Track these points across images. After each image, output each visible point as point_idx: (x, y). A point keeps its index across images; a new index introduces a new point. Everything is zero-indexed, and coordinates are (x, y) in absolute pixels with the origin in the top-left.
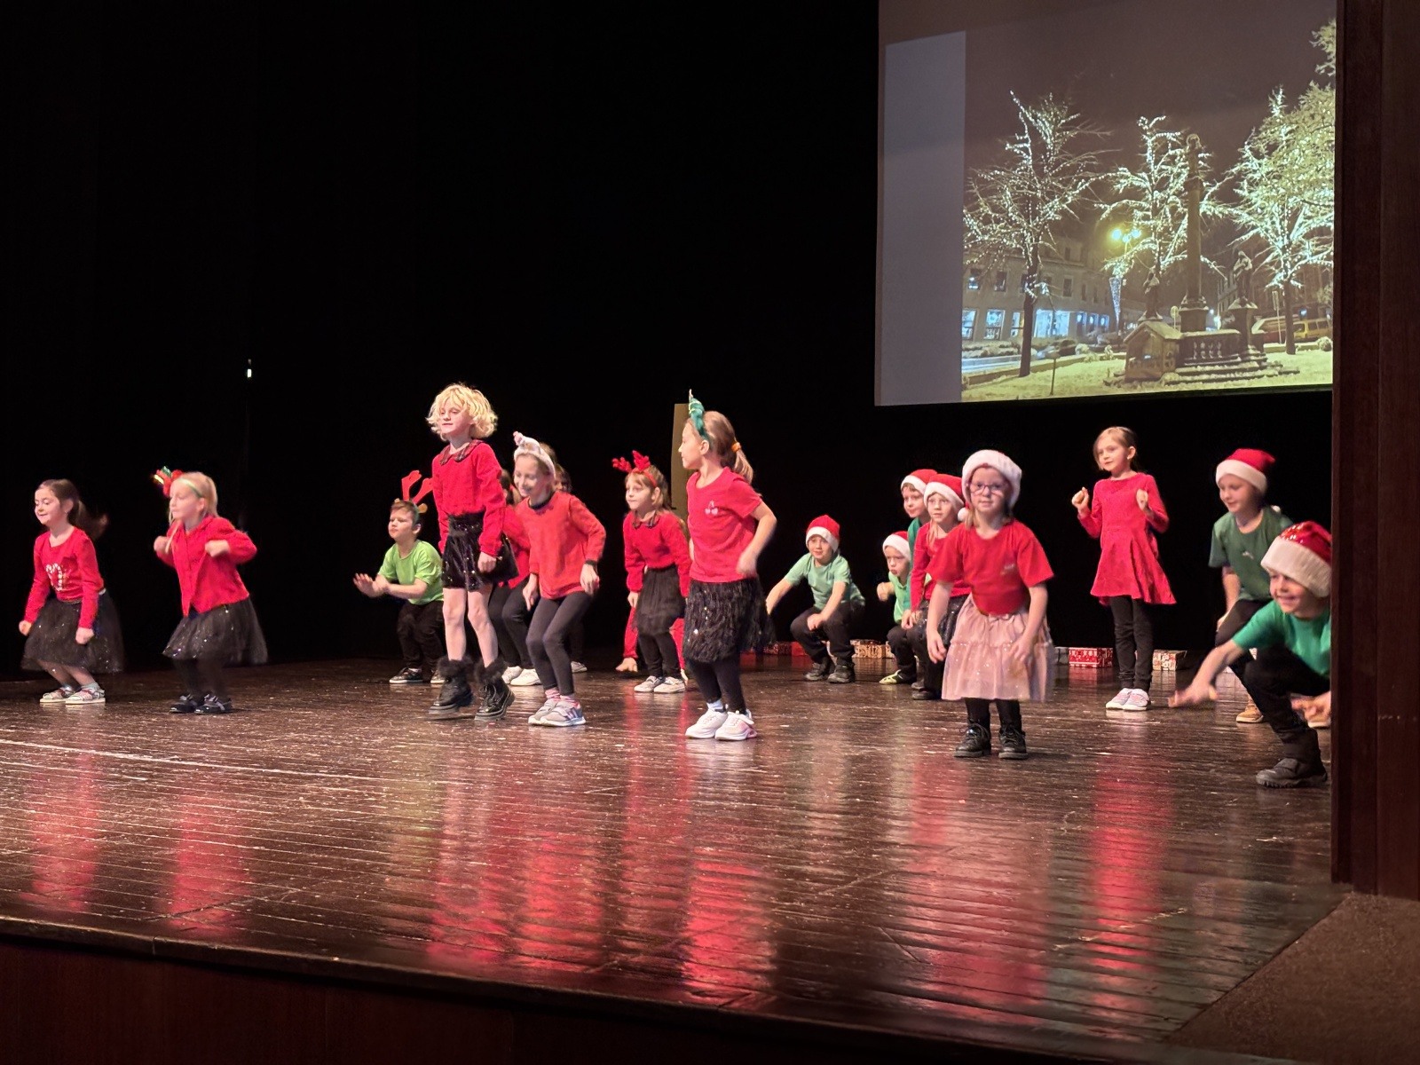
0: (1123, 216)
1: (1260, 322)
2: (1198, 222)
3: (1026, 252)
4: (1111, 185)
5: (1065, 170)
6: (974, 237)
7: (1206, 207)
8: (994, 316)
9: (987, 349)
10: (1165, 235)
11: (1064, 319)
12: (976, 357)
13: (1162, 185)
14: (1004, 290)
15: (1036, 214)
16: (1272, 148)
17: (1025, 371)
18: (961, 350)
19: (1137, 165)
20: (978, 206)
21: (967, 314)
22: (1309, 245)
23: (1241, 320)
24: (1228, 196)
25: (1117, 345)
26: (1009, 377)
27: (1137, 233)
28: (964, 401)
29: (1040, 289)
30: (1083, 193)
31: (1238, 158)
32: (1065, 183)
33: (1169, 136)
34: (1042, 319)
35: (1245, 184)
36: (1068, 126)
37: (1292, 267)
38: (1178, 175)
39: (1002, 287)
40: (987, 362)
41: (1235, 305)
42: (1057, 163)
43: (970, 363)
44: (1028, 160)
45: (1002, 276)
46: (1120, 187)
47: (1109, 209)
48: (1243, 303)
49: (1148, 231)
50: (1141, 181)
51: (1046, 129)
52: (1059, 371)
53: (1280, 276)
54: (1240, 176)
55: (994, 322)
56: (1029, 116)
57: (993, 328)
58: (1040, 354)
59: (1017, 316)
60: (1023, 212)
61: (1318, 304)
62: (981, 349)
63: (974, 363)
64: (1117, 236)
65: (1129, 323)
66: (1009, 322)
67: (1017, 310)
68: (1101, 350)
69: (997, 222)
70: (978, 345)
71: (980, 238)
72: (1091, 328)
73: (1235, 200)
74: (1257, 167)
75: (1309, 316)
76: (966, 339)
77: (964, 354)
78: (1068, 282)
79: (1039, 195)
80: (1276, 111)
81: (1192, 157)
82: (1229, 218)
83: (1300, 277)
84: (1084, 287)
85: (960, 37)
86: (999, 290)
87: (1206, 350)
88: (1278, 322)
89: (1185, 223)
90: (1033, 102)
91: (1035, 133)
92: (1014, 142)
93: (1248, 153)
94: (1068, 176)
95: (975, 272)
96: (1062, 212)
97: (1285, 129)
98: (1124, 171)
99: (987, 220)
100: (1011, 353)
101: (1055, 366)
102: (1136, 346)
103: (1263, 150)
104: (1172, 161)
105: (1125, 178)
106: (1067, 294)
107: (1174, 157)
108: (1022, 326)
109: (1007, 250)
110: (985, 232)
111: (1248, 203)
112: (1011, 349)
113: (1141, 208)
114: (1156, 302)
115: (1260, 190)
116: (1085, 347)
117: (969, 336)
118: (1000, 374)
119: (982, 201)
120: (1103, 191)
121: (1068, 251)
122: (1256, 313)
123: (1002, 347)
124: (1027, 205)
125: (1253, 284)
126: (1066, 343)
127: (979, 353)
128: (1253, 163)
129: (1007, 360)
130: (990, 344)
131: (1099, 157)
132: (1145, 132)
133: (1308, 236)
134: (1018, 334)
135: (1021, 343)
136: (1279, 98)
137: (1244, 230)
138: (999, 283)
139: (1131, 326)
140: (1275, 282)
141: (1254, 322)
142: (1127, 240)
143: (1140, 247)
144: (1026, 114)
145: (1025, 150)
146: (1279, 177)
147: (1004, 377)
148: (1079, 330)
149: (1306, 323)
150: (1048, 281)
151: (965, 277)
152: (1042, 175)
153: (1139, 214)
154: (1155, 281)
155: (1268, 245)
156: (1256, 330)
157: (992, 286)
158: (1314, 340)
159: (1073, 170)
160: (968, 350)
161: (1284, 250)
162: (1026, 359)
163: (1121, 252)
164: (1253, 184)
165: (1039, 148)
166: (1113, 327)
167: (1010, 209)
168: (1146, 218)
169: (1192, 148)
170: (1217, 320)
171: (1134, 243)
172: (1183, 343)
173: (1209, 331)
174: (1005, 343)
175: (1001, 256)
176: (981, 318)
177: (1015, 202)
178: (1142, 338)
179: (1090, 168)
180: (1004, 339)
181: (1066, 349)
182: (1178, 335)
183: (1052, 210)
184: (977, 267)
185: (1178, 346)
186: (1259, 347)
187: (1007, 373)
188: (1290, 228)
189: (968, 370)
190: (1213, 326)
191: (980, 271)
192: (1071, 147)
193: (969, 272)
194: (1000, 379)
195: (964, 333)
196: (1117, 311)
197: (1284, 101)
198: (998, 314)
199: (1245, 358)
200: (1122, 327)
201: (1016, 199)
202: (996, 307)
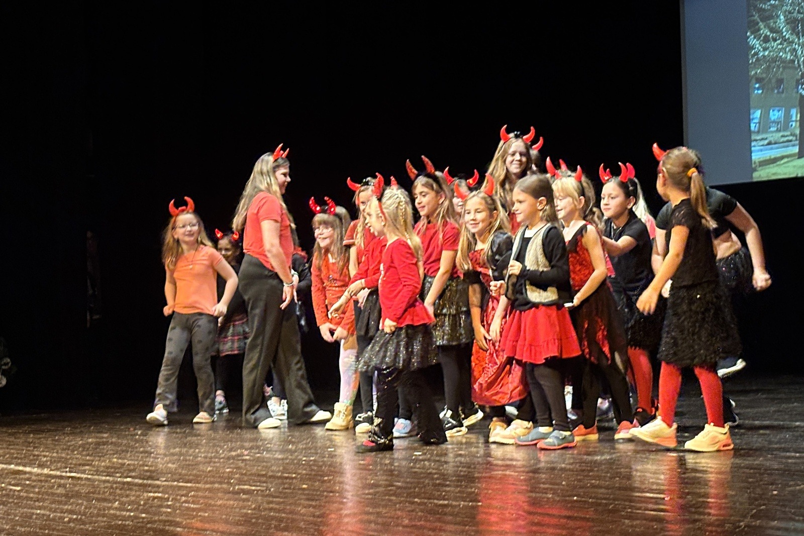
3: (798, 61)
6: (756, 54)
8: (776, 112)
9: (772, 139)
12: (763, 145)
14: (783, 92)
18: (751, 141)
20: (759, 30)
21: (754, 113)
26: (789, 159)
28: (755, 180)
39: (781, 90)
40: (772, 149)
43: (759, 151)
45: (780, 82)
55: (776, 117)
57: (774, 122)
59: (794, 112)
60: (794, 31)
62: (766, 139)
63: (761, 150)
66: (788, 116)
67: (794, 107)
69: (775, 40)
70: (764, 136)
71: (761, 54)
76: (754, 132)
77: (753, 144)
86: (778, 92)
95: (758, 80)
99: (766, 40)
100: (791, 141)
108: (798, 118)
109: (783, 61)
110: (765, 49)
112: (791, 138)
117: (756, 129)
118: (782, 158)
119: (761, 25)
123: (783, 136)
124: (797, 26)
127: (766, 142)
129: (788, 146)
130: (774, 134)
134: (795, 125)
135: (798, 132)
138: (778, 87)
147: (786, 160)
151: (750, 85)
157: (773, 90)
160: (756, 140)
167: (784, 29)
174: (786, 133)
175: (778, 67)
176: (765, 116)
177: (788, 24)
180: (784, 130)
184: (760, 76)
187: (787, 156)
189: (756, 157)
191: (763, 79)
193: (754, 81)
194: (782, 162)
195: (753, 127)
198: (779, 111)
201: (788, 21)
202: (777, 105)
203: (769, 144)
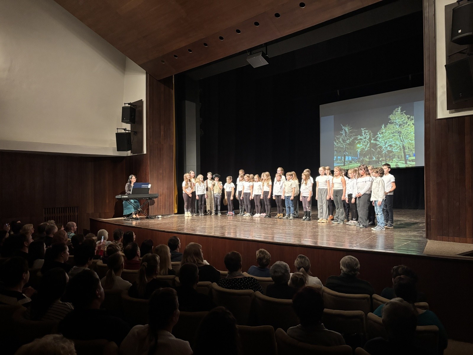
0: (359, 143)
1: (381, 158)
2: (371, 144)
3: (344, 148)
4: (357, 138)
5: (350, 136)
7: (372, 141)
10: (366, 145)
11: (350, 158)
13: (365, 138)
14: (341, 153)
15: (345, 142)
16: (382, 133)
17: (344, 165)
19: (361, 135)
20: (336, 141)
21: (335, 157)
22: (388, 147)
23: (378, 158)
24: (376, 140)
25: (359, 161)
27: (362, 145)
29: (346, 153)
30: (353, 139)
31: (377, 134)
32: (350, 138)
33: (366, 131)
34: (347, 158)
35: (378, 138)
36: (350, 129)
37: (386, 150)
38: (368, 137)
41: (377, 156)
42: (349, 135)
43: (335, 164)
44: (344, 134)
45: (340, 151)
46: (359, 138)
47: (357, 142)
48: (378, 156)
49: (363, 145)
50: (362, 137)
51: (347, 130)
52: (350, 165)
53: (384, 152)
54: (377, 137)
56: (344, 128)
57: (339, 159)
58: (347, 163)
59: (343, 157)
60: (343, 142)
61: (390, 156)
64: (358, 145)
65: (360, 158)
66: (342, 158)
68: (356, 162)
69: (339, 143)
70: (337, 161)
72: (355, 159)
73: (377, 141)
74: (381, 136)
75: (389, 158)
78: (351, 152)
79: (346, 139)
80: (383, 127)
81: (370, 134)
82: (376, 143)
83: (387, 152)
84: (353, 153)
85: (333, 116)
87: (373, 162)
88: (384, 158)
89: (369, 144)
90: (344, 126)
91: (345, 130)
92: (342, 132)
93: (379, 134)
94: (350, 137)
95: (336, 151)
96: (350, 142)
97: (384, 130)
98: (359, 136)
99: (338, 143)
101: (349, 165)
102: (362, 162)
103: (381, 133)
104: (367, 135)
105: (359, 137)
106: (351, 154)
107: (367, 134)
109: (341, 147)
110: (337, 145)
111: (379, 141)
113: (362, 141)
114: (365, 156)
115: (381, 139)
116: (354, 162)
118: (341, 166)
119: (337, 140)
120: (356, 139)
121: (351, 148)
122: (380, 157)
123: (340, 162)
124: (344, 141)
125: (380, 153)
126: (351, 161)
128: (380, 135)
129: (341, 164)
131: (355, 134)
132: (362, 130)
133: (388, 146)
134: (343, 160)
135: (343, 161)
136: (383, 126)
137: (378, 145)
139: (361, 159)
140: (383, 153)
141: (380, 158)
142: (360, 146)
143: (362, 147)
144: (343, 127)
145: (343, 133)
146: (384, 137)
148: (353, 159)
149: (388, 159)
150: (348, 152)
151: (334, 151)
152: (346, 136)
153: (362, 142)
154: (365, 152)
155: (382, 147)
156: (380, 160)
157: (339, 153)
158: (390, 161)
159: (351, 136)
160: (335, 162)
161: (385, 148)
162: (344, 164)
163: (359, 148)
164: (380, 138)
165: (346, 132)
166: (358, 159)
168: (363, 143)
169: (370, 133)
170: (374, 158)
171: (361, 146)
172: (369, 161)
173: (373, 160)
176: (337, 157)
178: (363, 161)
179: (354, 136)
181: (351, 162)
182: (368, 160)
183: (348, 142)
185: (368, 162)
186: (381, 162)
188: (386, 145)
190: (374, 159)
192: (351, 132)
195: (334, 159)
196: (359, 157)
197: (384, 126)
199: (379, 164)
200: (359, 159)
201: (342, 140)
202: (339, 156)
203: (338, 163)
